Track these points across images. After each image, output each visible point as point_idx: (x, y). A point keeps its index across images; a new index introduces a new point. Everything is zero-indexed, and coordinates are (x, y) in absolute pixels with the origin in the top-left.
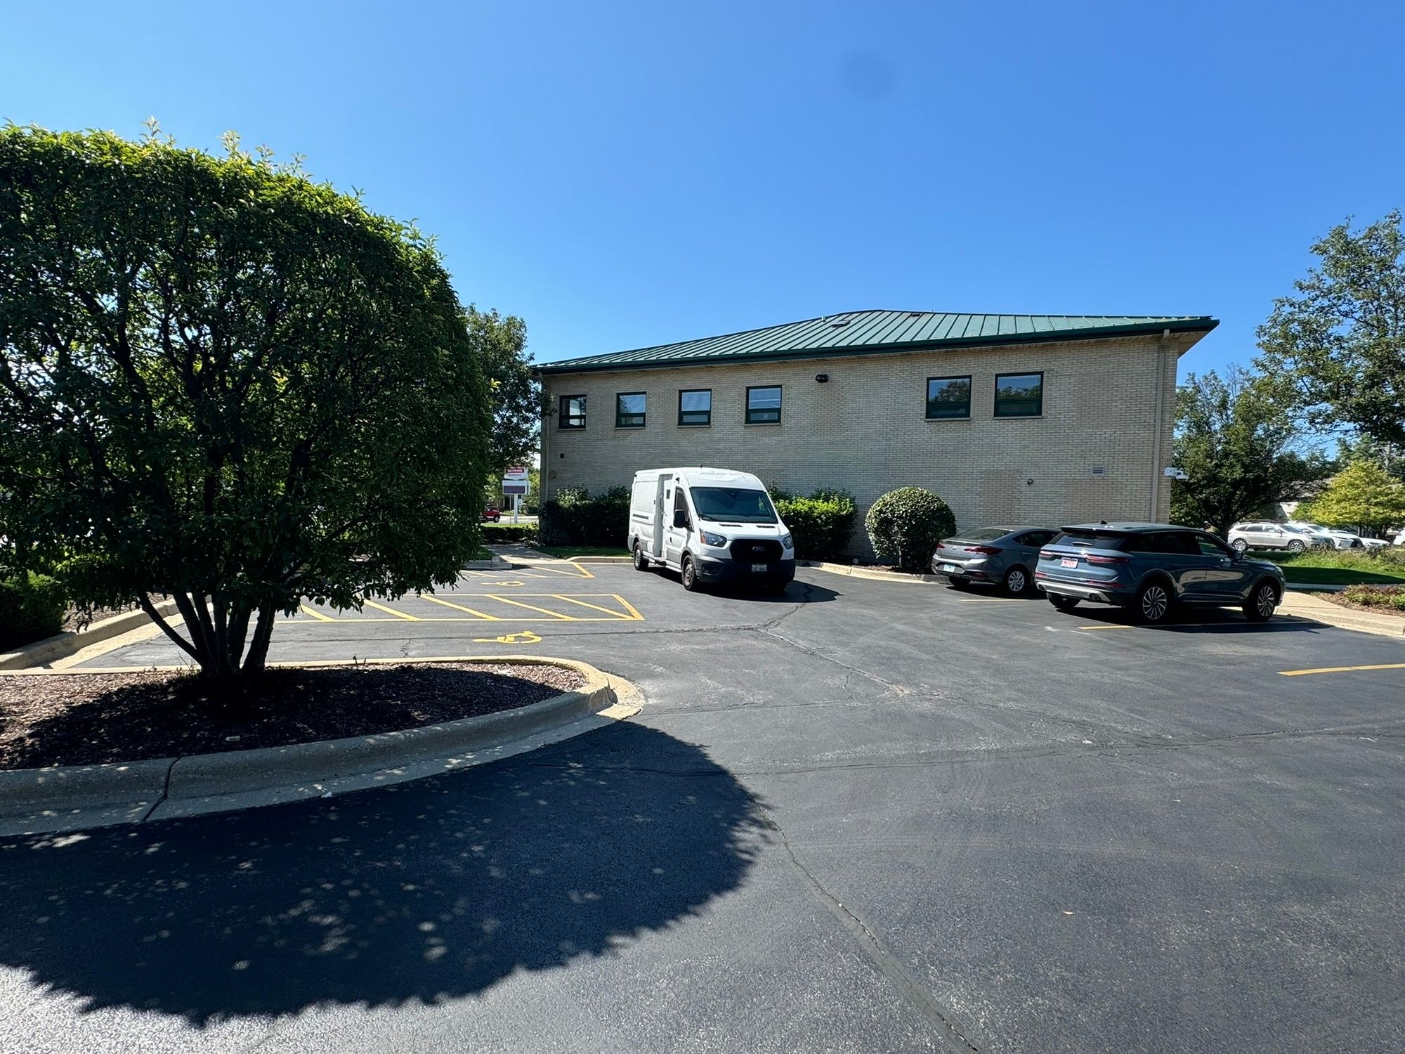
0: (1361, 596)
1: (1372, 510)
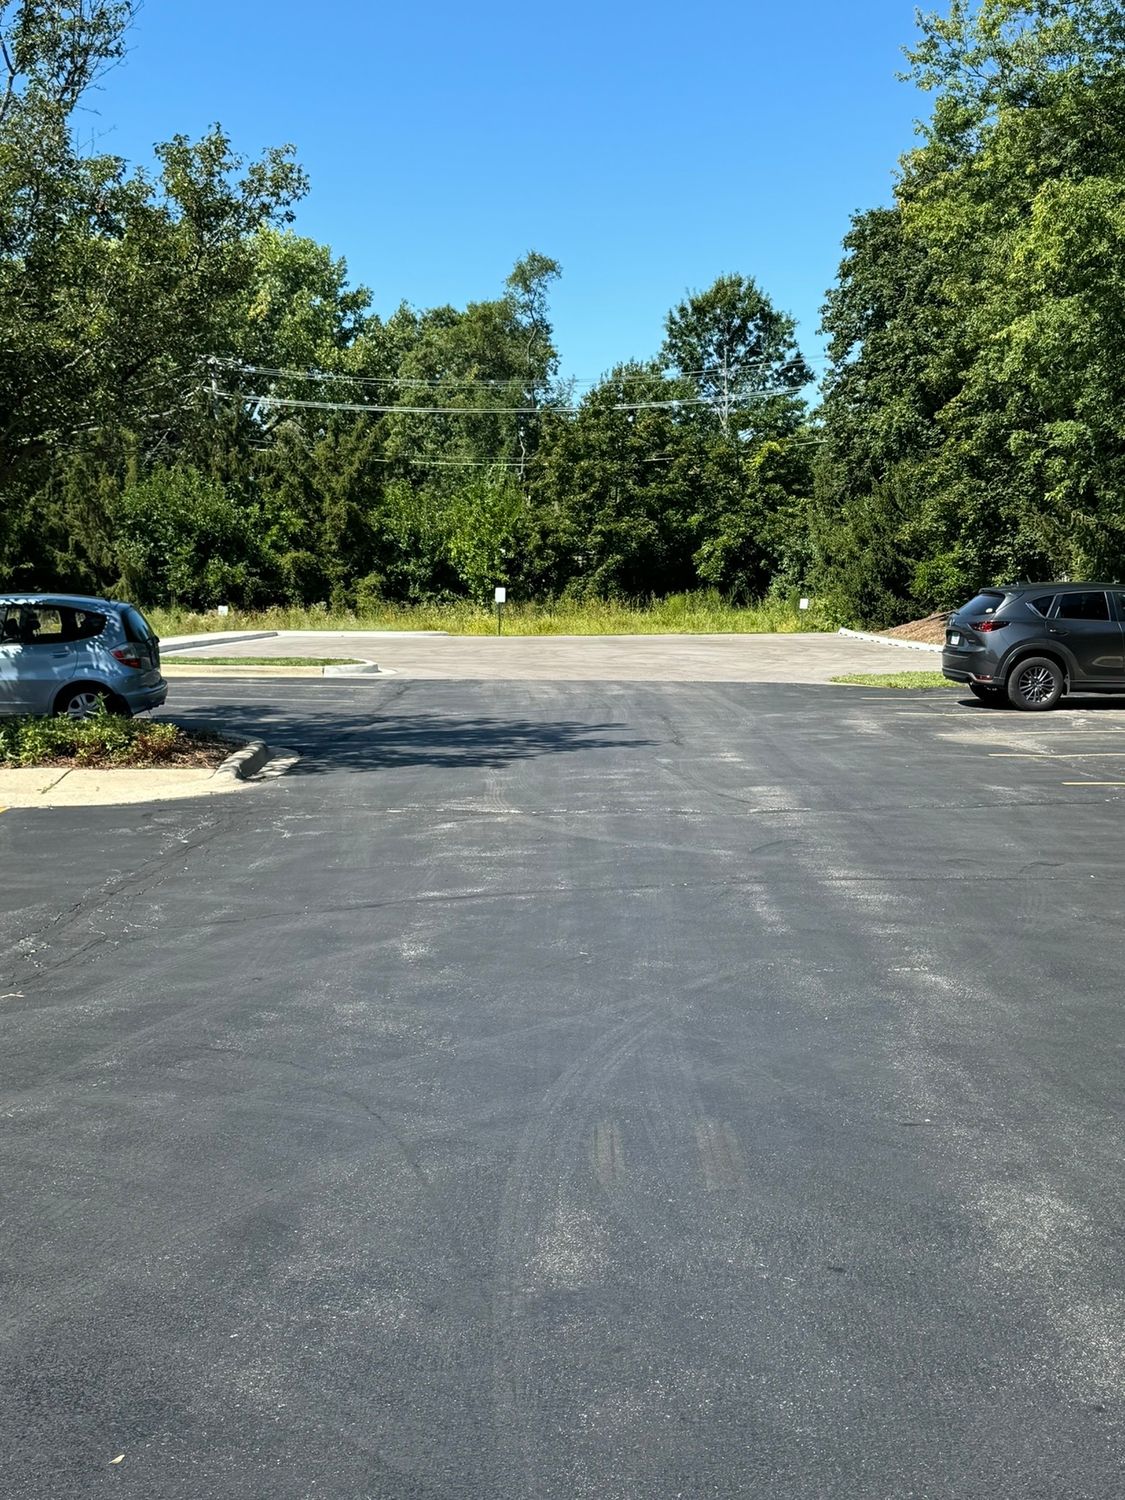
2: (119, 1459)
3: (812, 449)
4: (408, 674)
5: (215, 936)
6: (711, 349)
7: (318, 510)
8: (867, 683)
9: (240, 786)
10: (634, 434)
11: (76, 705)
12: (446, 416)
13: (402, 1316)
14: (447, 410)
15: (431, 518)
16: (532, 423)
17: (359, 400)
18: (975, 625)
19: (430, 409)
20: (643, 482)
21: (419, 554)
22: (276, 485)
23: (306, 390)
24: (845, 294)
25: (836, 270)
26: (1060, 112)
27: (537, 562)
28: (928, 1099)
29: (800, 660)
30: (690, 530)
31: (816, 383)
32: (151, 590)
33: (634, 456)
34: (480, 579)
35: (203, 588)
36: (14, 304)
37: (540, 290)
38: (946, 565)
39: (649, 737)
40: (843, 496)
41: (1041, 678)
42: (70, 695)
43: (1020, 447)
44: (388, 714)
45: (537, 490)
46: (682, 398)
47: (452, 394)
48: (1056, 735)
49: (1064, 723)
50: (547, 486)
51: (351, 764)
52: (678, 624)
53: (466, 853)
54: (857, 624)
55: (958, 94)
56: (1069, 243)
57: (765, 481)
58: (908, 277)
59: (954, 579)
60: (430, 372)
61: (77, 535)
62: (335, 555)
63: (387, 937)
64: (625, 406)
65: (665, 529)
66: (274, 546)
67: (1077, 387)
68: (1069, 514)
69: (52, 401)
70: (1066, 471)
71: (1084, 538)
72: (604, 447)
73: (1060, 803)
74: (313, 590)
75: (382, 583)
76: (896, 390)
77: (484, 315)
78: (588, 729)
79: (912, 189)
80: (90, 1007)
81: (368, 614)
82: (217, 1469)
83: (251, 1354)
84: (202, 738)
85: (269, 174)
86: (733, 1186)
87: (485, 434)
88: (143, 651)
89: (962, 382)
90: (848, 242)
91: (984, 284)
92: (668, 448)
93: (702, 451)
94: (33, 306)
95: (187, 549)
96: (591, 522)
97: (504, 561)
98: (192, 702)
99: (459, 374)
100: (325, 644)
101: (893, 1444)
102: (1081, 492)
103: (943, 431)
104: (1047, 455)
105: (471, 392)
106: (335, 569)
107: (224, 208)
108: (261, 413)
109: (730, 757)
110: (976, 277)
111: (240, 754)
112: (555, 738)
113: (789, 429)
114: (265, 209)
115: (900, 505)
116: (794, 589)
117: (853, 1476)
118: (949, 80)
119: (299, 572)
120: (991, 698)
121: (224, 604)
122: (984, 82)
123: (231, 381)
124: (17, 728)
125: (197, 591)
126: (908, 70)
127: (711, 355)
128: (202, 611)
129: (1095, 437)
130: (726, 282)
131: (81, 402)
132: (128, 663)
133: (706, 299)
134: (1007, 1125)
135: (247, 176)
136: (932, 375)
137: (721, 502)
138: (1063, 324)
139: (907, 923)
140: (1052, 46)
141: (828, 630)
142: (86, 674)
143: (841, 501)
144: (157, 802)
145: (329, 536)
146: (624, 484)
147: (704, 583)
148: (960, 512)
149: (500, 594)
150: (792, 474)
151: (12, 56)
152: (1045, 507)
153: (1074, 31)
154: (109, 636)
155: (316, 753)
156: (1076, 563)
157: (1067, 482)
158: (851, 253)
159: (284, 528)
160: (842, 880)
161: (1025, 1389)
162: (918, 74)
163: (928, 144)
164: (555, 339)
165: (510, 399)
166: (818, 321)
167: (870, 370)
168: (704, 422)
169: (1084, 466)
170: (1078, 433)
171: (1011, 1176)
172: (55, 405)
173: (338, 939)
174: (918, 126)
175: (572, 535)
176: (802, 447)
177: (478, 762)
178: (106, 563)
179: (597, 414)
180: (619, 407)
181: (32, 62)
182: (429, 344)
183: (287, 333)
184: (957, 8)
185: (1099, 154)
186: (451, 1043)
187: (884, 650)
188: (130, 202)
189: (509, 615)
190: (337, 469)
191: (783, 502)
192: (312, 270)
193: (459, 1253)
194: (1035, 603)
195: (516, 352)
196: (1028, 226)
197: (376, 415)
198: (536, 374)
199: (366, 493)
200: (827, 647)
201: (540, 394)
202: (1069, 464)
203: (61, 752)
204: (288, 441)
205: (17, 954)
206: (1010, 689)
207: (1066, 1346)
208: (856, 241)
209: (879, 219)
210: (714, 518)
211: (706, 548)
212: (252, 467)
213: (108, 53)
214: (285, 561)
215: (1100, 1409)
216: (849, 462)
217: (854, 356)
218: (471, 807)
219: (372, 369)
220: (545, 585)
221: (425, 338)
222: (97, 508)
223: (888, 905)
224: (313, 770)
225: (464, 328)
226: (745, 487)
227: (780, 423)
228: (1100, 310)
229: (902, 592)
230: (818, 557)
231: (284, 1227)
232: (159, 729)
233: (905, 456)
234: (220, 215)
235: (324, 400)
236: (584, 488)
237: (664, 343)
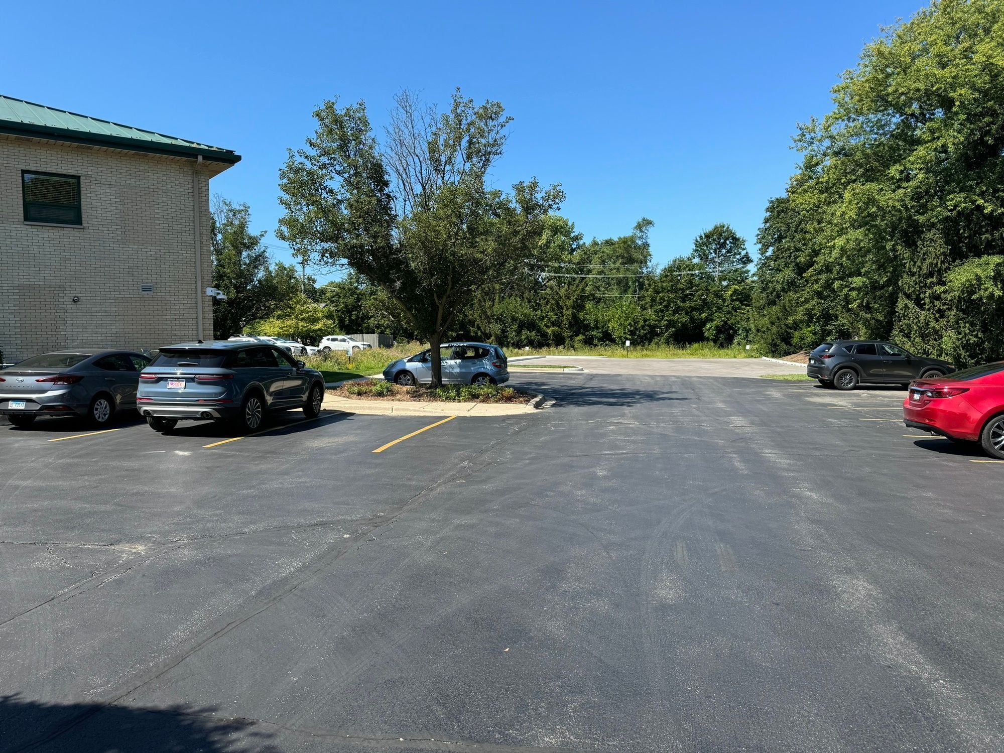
0: (356, 389)
1: (300, 324)
2: (507, 650)
3: (752, 288)
4: (595, 372)
5: (530, 464)
6: (712, 251)
7: (561, 313)
8: (775, 378)
9: (535, 411)
10: (681, 283)
11: (478, 381)
12: (609, 278)
13: (606, 607)
14: (609, 276)
15: (603, 315)
16: (641, 280)
17: (577, 273)
18: (821, 356)
19: (603, 276)
20: (684, 301)
21: (598, 328)
22: (547, 304)
23: (558, 270)
24: (766, 229)
25: (762, 220)
26: (856, 158)
27: (642, 331)
28: (810, 541)
29: (747, 369)
30: (702, 319)
31: (753, 263)
32: (502, 341)
33: (680, 291)
34: (620, 337)
35: (520, 340)
36: (463, 242)
37: (646, 231)
38: (808, 333)
39: (687, 397)
40: (764, 306)
41: (848, 377)
42: (477, 377)
43: (838, 287)
44: (587, 386)
45: (642, 305)
46: (700, 269)
47: (611, 270)
48: (855, 400)
49: (859, 396)
50: (646, 303)
51: (574, 404)
52: (697, 355)
53: (619, 438)
54: (770, 355)
55: (813, 153)
56: (860, 208)
57: (733, 300)
58: (791, 223)
59: (810, 338)
60: (603, 262)
61: (478, 322)
62: (567, 329)
63: (592, 467)
64: (677, 273)
65: (692, 319)
66: (546, 325)
67: (863, 264)
68: (859, 313)
69: (475, 275)
70: (858, 296)
71: (865, 322)
72: (669, 288)
73: (858, 427)
74: (559, 341)
75: (584, 339)
76: (787, 265)
77: (625, 241)
78: (663, 393)
79: (794, 190)
80: (488, 487)
81: (579, 350)
82: (542, 657)
83: (552, 617)
84: (522, 393)
85: (552, 194)
86: (732, 569)
87: (623, 284)
88: (502, 362)
89: (815, 262)
90: (767, 210)
91: (823, 225)
92: (694, 288)
93: (707, 289)
94: (470, 243)
95: (515, 327)
96: (663, 316)
97: (629, 331)
98: (517, 381)
99: (614, 263)
100: (562, 361)
101: (803, 673)
102: (864, 304)
103: (806, 281)
104: (850, 290)
105: (618, 269)
106: (567, 334)
107: (537, 206)
108: (542, 278)
109: (720, 405)
110: (819, 222)
111: (535, 399)
112: (650, 396)
113: (743, 281)
114: (550, 206)
115: (788, 309)
116: (744, 342)
117: (787, 684)
118: (810, 148)
119: (554, 335)
120: (827, 385)
121: (527, 346)
122: (824, 148)
123: (532, 267)
124: (459, 389)
125: (518, 341)
126: (793, 145)
127: (711, 253)
128: (520, 348)
129: (870, 283)
130: (718, 226)
131: (484, 275)
132: (497, 366)
133: (710, 233)
134: (844, 552)
135: (543, 194)
136: (802, 259)
137: (715, 308)
138: (857, 239)
139: (797, 472)
140: (853, 133)
141: (757, 358)
142: (482, 370)
143: (764, 308)
144: (507, 415)
145: (565, 322)
146: (676, 302)
147: (707, 339)
148: (813, 312)
149: (628, 343)
150: (744, 298)
151: (465, 156)
152: (849, 310)
153: (862, 127)
154: (490, 357)
155: (562, 399)
156: (862, 332)
157: (859, 301)
158: (768, 214)
159: (549, 319)
160: (770, 454)
161: (857, 656)
162: (797, 146)
163: (801, 172)
164: (651, 249)
165: (633, 272)
166: (755, 240)
167: (776, 258)
168: (708, 278)
169: (866, 294)
170: (863, 282)
171: (846, 572)
172: (476, 276)
173: (573, 467)
174: (797, 166)
175: (655, 321)
176: (748, 288)
177: (622, 404)
178: (487, 332)
179: (666, 276)
180: (675, 273)
181: (471, 158)
182: (603, 252)
183: (552, 250)
184: (813, 121)
185: (872, 174)
186: (618, 508)
187: (782, 365)
188: (503, 206)
189: (631, 351)
190: (568, 298)
191: (739, 308)
192: (562, 227)
193: (627, 586)
194: (845, 348)
195: (636, 254)
196: (842, 202)
197: (583, 278)
198: (643, 262)
199: (579, 306)
200: (758, 364)
201: (645, 271)
202: (859, 294)
203: (474, 397)
204: (551, 288)
205: (462, 467)
206: (835, 381)
207: (873, 641)
208: (771, 209)
209: (780, 201)
210: (712, 314)
211: (708, 326)
212: (538, 298)
213: (497, 154)
214: (549, 331)
215: (890, 667)
216: (767, 293)
217: (770, 252)
218: (620, 421)
219: (582, 262)
220: (645, 340)
221: (602, 250)
222: (485, 313)
223: (789, 464)
224: (561, 406)
225: (617, 246)
226: (724, 303)
227: (739, 278)
228: (873, 234)
229: (788, 343)
230: (754, 330)
231: (561, 571)
232: (507, 390)
233: (790, 291)
234: (534, 209)
235: (564, 273)
236: (661, 304)
237: (693, 249)
